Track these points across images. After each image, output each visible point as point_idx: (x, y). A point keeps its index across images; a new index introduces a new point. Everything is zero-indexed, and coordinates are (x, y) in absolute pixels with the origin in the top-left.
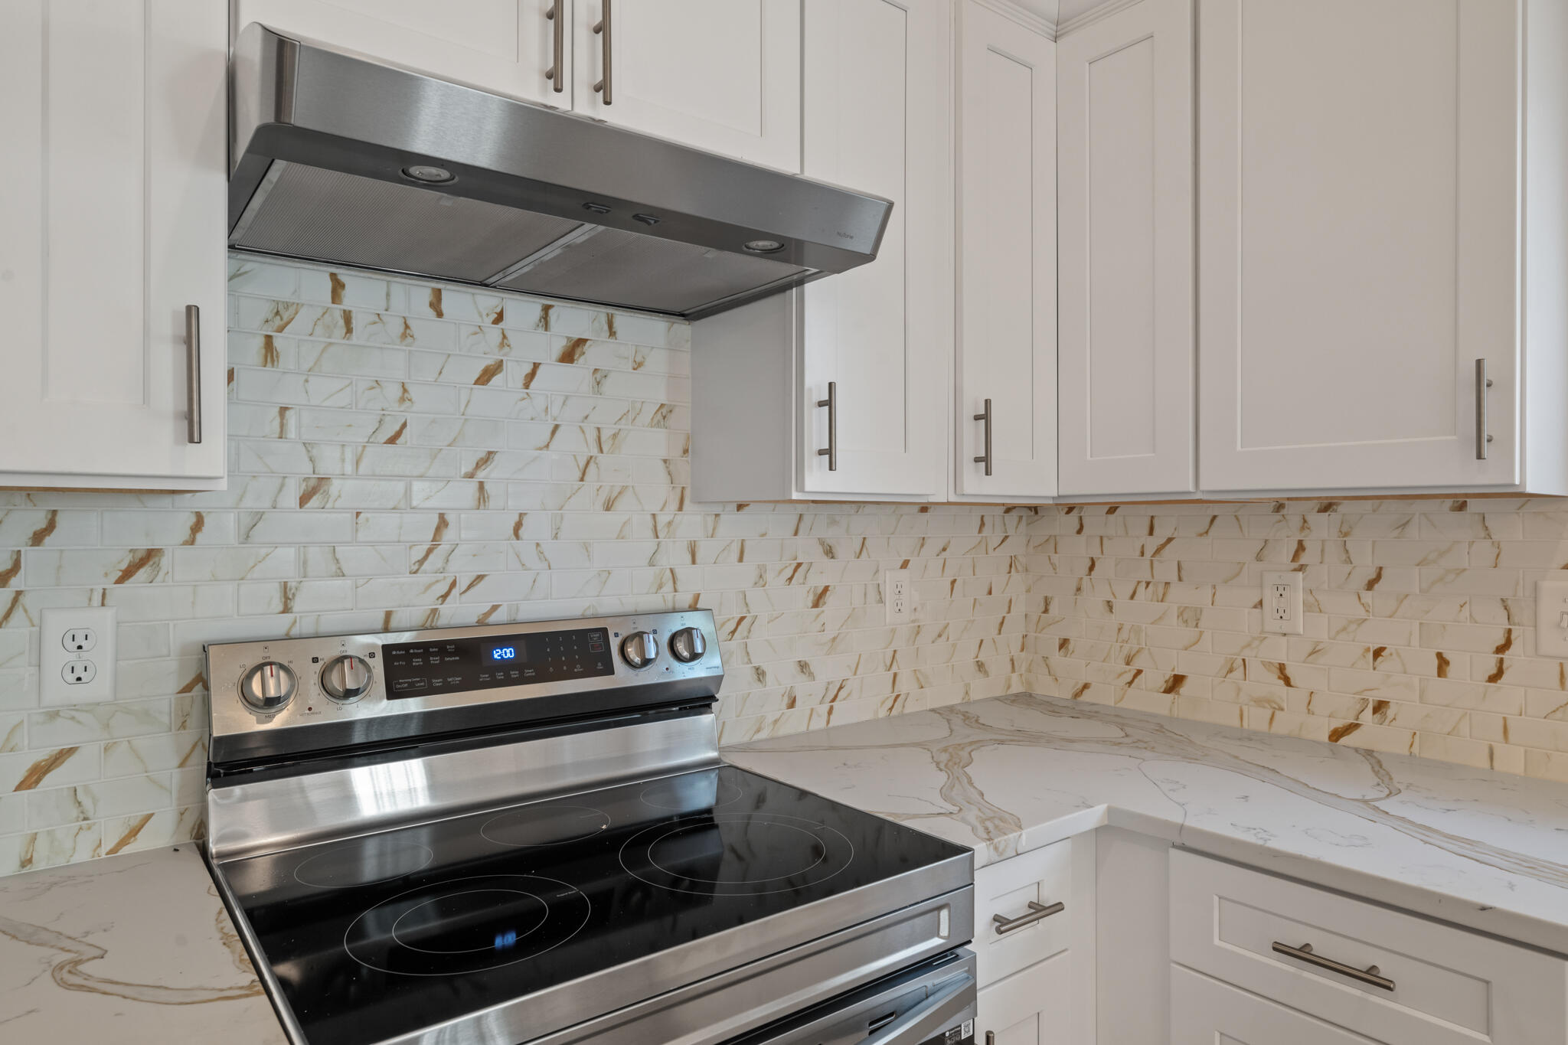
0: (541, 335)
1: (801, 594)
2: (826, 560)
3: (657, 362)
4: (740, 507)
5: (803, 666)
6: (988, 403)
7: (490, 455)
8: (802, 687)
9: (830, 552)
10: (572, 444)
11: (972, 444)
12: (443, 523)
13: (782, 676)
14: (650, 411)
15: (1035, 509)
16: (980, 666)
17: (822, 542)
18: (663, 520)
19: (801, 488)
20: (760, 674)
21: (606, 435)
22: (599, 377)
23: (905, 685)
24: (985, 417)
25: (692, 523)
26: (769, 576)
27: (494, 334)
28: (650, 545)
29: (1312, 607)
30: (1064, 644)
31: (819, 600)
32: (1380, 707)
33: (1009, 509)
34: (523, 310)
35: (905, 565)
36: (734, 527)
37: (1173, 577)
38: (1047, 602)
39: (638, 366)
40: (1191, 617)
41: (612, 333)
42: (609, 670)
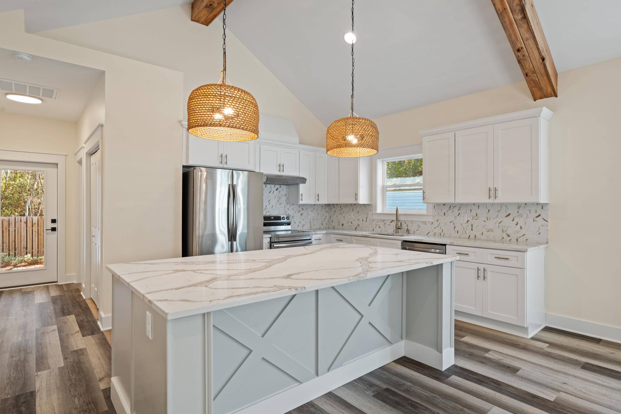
0: (274, 188)
1: (300, 214)
2: (302, 210)
3: (285, 190)
4: (293, 204)
5: (300, 222)
6: (318, 194)
7: (270, 200)
8: (300, 224)
9: (303, 210)
10: (277, 199)
11: (317, 198)
12: (266, 206)
13: (297, 223)
14: (284, 195)
15: (329, 205)
16: (322, 224)
17: (302, 208)
18: (285, 206)
19: (299, 203)
20: (295, 222)
21: (280, 197)
22: (279, 192)
23: (312, 225)
24: (318, 195)
25: (288, 206)
26: (296, 212)
27: (270, 188)
28: (284, 209)
29: (354, 215)
30: (332, 221)
31: (302, 215)
32: (359, 225)
33: (326, 205)
34: (273, 186)
35: (312, 211)
36: (292, 207)
37: (342, 213)
38: (331, 216)
39: (283, 190)
40: (344, 217)
41: (281, 187)
42: (281, 220)
